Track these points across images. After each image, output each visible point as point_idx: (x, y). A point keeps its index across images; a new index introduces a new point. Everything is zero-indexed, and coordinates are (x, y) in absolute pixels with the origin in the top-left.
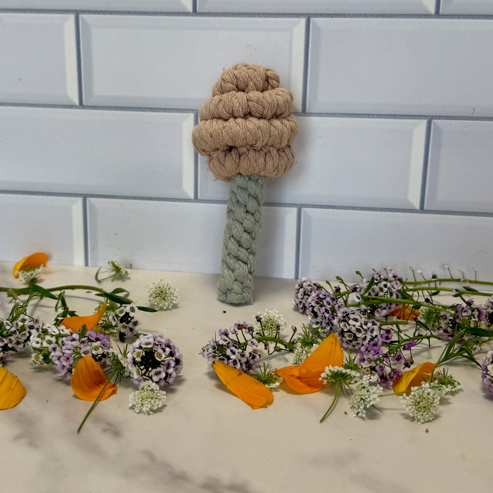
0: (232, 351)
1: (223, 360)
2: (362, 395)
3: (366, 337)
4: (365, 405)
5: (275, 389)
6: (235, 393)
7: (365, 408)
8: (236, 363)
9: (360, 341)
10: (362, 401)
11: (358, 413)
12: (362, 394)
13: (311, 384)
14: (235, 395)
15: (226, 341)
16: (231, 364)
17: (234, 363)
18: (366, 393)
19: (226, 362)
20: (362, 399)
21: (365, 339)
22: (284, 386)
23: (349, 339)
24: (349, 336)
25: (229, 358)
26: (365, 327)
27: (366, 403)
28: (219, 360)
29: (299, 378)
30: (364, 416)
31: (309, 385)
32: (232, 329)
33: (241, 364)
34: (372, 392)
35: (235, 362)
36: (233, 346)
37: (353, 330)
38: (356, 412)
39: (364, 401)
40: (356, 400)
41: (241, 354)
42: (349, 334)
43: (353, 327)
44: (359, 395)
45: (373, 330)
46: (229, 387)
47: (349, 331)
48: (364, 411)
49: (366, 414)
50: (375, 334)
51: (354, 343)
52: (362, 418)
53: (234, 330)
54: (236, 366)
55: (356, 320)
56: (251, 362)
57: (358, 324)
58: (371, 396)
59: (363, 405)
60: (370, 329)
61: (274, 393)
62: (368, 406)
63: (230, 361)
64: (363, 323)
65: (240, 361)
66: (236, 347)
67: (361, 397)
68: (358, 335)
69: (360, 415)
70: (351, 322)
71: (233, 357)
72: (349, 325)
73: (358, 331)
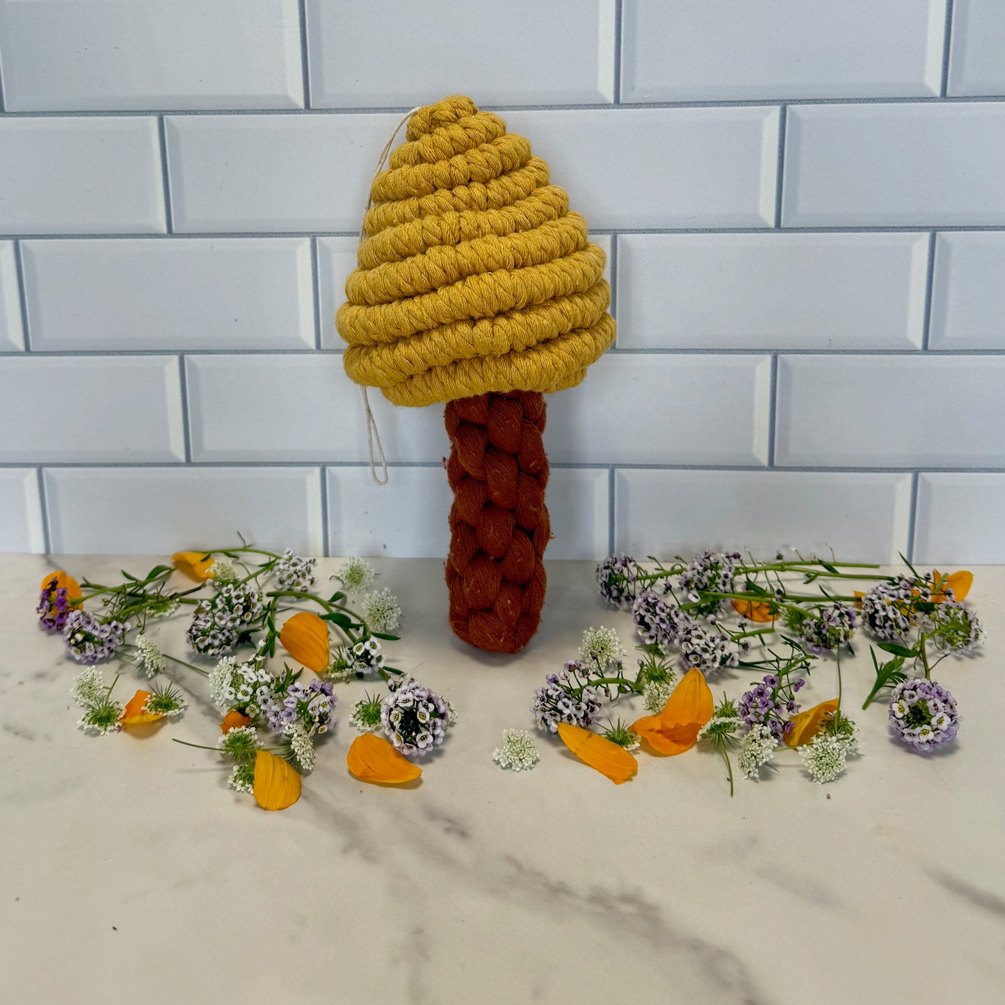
0: (564, 704)
1: (555, 715)
2: (752, 750)
3: (715, 657)
4: (757, 763)
5: (635, 751)
6: (588, 762)
7: (757, 766)
8: (572, 718)
9: (709, 664)
10: (753, 758)
11: (750, 772)
12: (753, 748)
13: (677, 739)
14: (590, 766)
15: (557, 690)
16: (565, 720)
17: (568, 719)
18: (758, 748)
19: (558, 719)
20: (753, 755)
21: (714, 660)
22: (646, 747)
23: (696, 663)
24: (696, 659)
25: (561, 712)
26: (712, 645)
27: (758, 760)
28: (550, 716)
29: (660, 732)
30: (757, 776)
31: (675, 741)
32: (562, 674)
33: (578, 719)
34: (764, 746)
35: (570, 718)
36: (566, 697)
37: (698, 650)
38: (747, 772)
39: (755, 757)
40: (746, 755)
41: (576, 708)
42: (694, 656)
43: (697, 646)
44: (749, 750)
45: (723, 647)
46: (579, 755)
47: (694, 653)
48: (757, 770)
49: (758, 773)
50: (726, 652)
51: (703, 667)
52: (754, 779)
53: (565, 675)
54: (571, 722)
55: (700, 637)
56: (590, 716)
57: (702, 642)
58: (763, 752)
59: (755, 762)
60: (720, 646)
61: (636, 757)
62: (760, 764)
63: (563, 716)
64: (709, 639)
65: (575, 715)
66: (569, 699)
67: (752, 752)
68: (706, 656)
69: (751, 775)
70: (695, 641)
71: (567, 712)
72: (692, 645)
73: (705, 650)
